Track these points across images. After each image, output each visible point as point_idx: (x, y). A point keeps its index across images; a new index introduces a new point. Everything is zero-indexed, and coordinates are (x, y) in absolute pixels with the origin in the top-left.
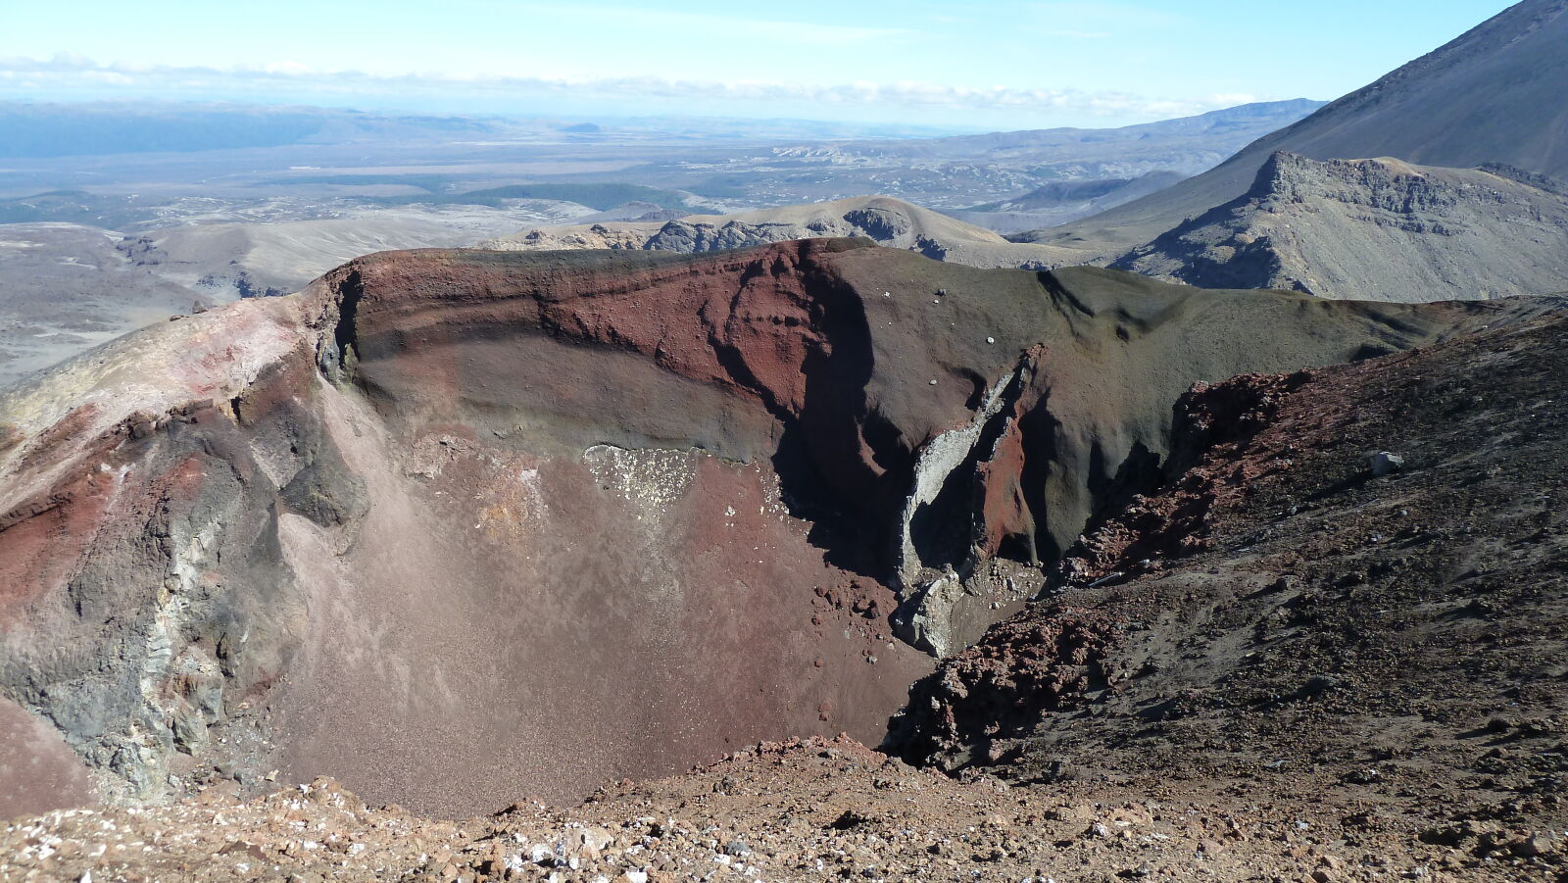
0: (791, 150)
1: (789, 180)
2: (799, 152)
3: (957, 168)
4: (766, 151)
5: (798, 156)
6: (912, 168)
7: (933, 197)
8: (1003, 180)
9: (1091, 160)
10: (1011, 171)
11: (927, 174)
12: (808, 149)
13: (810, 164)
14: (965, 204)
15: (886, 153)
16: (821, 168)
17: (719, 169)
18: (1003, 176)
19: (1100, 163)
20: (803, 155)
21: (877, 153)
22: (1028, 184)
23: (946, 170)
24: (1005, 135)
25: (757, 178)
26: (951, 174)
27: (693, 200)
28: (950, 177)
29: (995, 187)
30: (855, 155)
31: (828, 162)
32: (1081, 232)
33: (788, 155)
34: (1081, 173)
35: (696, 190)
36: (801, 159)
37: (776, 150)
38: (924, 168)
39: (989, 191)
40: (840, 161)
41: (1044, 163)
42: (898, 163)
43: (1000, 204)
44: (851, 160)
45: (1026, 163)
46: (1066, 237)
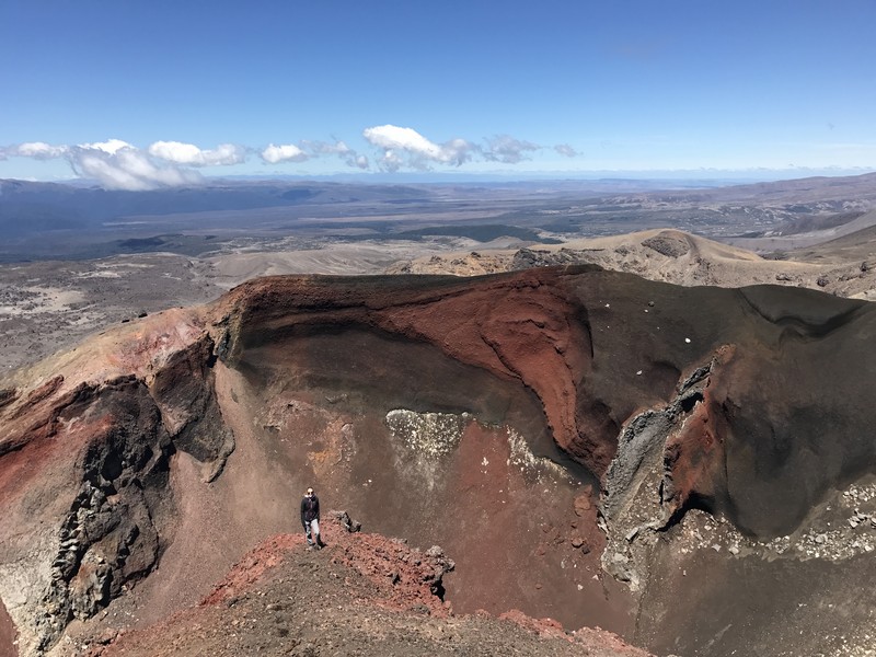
1: (612, 219)
4: (597, 201)
9: (837, 199)
11: (711, 212)
17: (563, 214)
19: (844, 201)
21: (674, 199)
25: (590, 219)
35: (548, 228)
43: (764, 233)
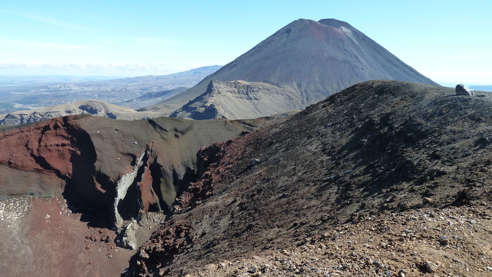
0: (56, 86)
1: (56, 96)
2: (59, 87)
3: (117, 89)
4: (46, 87)
5: (58, 88)
6: (101, 90)
7: (110, 99)
8: (133, 92)
9: (160, 85)
10: (135, 89)
11: (107, 92)
12: (62, 85)
13: (64, 90)
14: (121, 101)
15: (91, 85)
16: (68, 92)
17: (27, 94)
18: (132, 91)
19: (162, 85)
20: (60, 87)
21: (88, 86)
22: (141, 93)
23: (113, 90)
24: (131, 78)
25: (44, 97)
26: (115, 91)
27: (17, 106)
28: (115, 92)
29: (130, 95)
30: (80, 87)
31: (70, 90)
32: (159, 107)
33: (54, 88)
34: (157, 89)
35: (19, 102)
36: (60, 89)
37: (50, 86)
38: (105, 90)
39: (129, 96)
40: (75, 89)
41: (145, 86)
42: (96, 89)
43: (133, 100)
44: (79, 89)
45: (139, 87)
46: (155, 109)
